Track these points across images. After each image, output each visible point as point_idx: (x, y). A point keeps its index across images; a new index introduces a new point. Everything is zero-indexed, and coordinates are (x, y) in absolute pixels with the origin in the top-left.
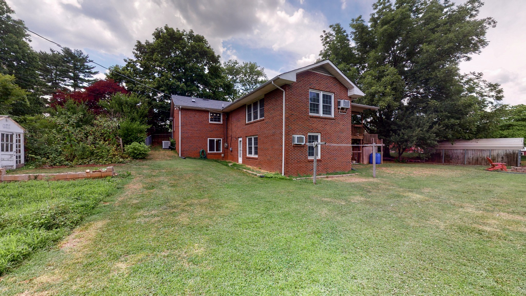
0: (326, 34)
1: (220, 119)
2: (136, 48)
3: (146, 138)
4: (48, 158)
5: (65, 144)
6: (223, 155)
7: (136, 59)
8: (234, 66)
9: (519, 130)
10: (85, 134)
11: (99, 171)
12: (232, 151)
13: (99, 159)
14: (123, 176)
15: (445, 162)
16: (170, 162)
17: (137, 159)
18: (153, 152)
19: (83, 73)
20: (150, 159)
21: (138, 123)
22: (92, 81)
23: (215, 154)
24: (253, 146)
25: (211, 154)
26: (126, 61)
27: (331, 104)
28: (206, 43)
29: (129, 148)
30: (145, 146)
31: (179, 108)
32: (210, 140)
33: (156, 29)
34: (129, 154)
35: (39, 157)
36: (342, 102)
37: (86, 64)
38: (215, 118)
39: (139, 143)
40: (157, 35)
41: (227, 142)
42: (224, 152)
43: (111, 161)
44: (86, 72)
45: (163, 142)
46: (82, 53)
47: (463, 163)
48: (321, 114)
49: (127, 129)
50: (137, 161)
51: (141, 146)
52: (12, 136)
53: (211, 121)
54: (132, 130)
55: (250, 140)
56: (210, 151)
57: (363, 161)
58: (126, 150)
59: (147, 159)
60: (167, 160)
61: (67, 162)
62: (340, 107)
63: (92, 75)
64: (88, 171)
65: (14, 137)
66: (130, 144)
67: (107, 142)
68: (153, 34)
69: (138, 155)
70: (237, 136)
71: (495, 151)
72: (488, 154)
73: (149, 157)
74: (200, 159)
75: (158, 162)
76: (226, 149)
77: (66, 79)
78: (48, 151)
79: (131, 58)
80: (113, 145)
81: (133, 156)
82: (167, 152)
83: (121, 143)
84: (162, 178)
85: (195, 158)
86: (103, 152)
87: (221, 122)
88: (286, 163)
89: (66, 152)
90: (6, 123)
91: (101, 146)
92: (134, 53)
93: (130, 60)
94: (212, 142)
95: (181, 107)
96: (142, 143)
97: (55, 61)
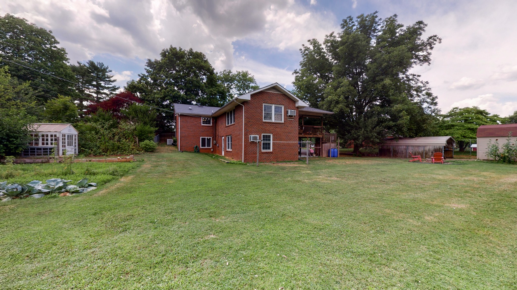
0: (305, 47)
1: (210, 122)
2: (147, 64)
3: (155, 137)
4: (92, 151)
5: (101, 141)
6: (212, 150)
7: (148, 74)
8: (229, 74)
9: (458, 129)
10: (113, 134)
11: (125, 158)
12: (218, 147)
13: (123, 152)
14: (140, 161)
15: (393, 156)
16: (171, 154)
17: (148, 152)
18: (160, 147)
19: (104, 81)
20: (157, 152)
21: (149, 126)
22: (111, 87)
23: (206, 149)
24: (230, 143)
25: (203, 149)
26: (139, 76)
27: (282, 113)
28: (204, 57)
29: (142, 144)
30: (154, 143)
31: (178, 114)
32: (202, 138)
33: (163, 50)
34: (143, 149)
35: (87, 150)
36: (289, 111)
37: (106, 74)
38: (206, 122)
39: (150, 141)
40: (164, 54)
41: (215, 140)
42: (213, 147)
43: (131, 152)
44: (106, 81)
45: (168, 140)
46: (103, 65)
47: (405, 157)
48: (273, 120)
49: (141, 131)
50: (148, 153)
51: (151, 142)
52: (72, 136)
53: (203, 123)
54: (145, 132)
55: (228, 138)
56: (202, 146)
57: (322, 155)
58: (140, 145)
59: (155, 152)
60: (169, 153)
61: (104, 153)
62: (288, 115)
63: (111, 83)
64: (119, 158)
65: (73, 136)
66: (143, 142)
67: (128, 140)
68: (161, 54)
69: (148, 149)
70: (222, 136)
71: (427, 147)
72: (423, 149)
73: (156, 151)
74: (194, 152)
75: (162, 154)
76: (215, 145)
77: (90, 87)
78: (91, 146)
79: (144, 73)
80: (132, 142)
81: (145, 150)
82: (170, 147)
83: (137, 141)
84: (163, 163)
85: (190, 152)
86: (125, 147)
87: (211, 125)
88: (245, 154)
89: (103, 147)
90: (69, 128)
91: (124, 142)
92: (146, 69)
93: (142, 75)
94: (203, 140)
95: (180, 114)
96: (152, 141)
97: (82, 72)
